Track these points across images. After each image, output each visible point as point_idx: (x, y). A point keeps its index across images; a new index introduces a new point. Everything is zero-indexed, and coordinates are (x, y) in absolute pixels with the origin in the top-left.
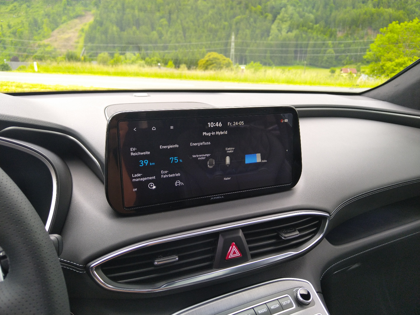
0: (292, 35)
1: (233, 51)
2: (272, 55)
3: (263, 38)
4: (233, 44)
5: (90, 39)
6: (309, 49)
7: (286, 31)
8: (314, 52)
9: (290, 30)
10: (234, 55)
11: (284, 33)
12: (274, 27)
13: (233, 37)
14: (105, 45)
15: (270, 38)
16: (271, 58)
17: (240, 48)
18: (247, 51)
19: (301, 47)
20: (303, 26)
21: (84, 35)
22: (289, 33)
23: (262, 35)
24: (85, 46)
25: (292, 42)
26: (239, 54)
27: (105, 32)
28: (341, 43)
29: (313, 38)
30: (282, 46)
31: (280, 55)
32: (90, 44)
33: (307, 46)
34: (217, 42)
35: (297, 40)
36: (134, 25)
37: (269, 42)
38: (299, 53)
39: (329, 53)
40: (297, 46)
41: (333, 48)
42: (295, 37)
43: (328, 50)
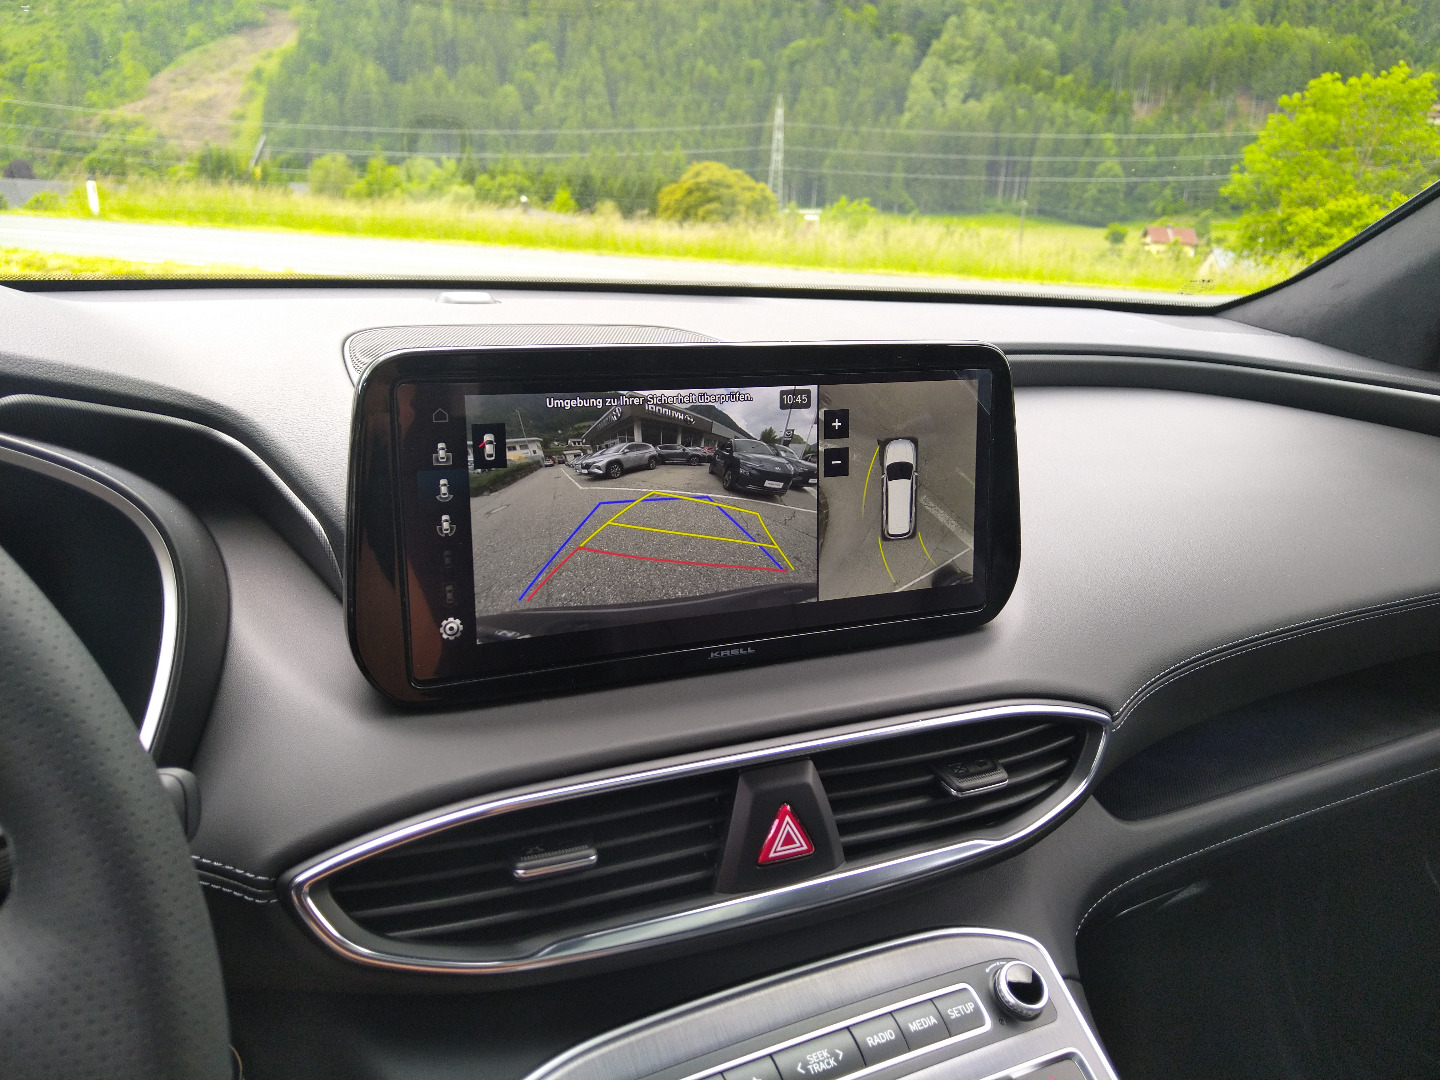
0: (979, 108)
1: (777, 159)
2: (912, 176)
3: (883, 119)
4: (779, 136)
5: (283, 105)
6: (1035, 159)
7: (961, 95)
8: (1052, 170)
9: (973, 93)
10: (781, 173)
11: (953, 102)
12: (919, 79)
13: (780, 112)
14: (337, 128)
15: (907, 116)
16: (908, 184)
17: (802, 149)
18: (827, 162)
19: (1010, 153)
20: (1018, 80)
21: (262, 91)
22: (972, 103)
23: (880, 108)
24: (266, 130)
25: (979, 134)
26: (797, 169)
27: (338, 85)
28: (1147, 142)
29: (1052, 122)
30: (946, 145)
31: (938, 177)
32: (283, 125)
33: (1031, 148)
34: (722, 126)
35: (997, 129)
36: (436, 60)
37: (903, 131)
38: (1003, 171)
39: (1104, 175)
40: (995, 147)
41: (1117, 155)
42: (990, 117)
43: (1099, 163)
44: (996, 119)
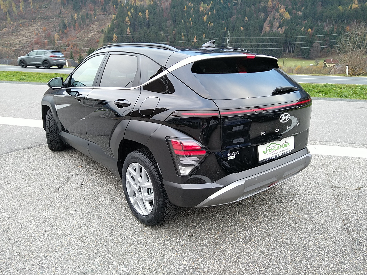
0: (281, 30)
1: (228, 46)
4: (228, 40)
6: (297, 43)
7: (277, 27)
8: (301, 45)
9: (280, 26)
11: (275, 29)
12: (266, 24)
13: (229, 34)
15: (262, 33)
16: (263, 51)
17: (235, 43)
18: (241, 46)
19: (290, 41)
21: (103, 36)
25: (282, 37)
27: (121, 33)
29: (301, 33)
32: (108, 43)
33: (295, 40)
34: (215, 38)
35: (286, 36)
36: (144, 26)
37: (261, 37)
38: (288, 46)
40: (286, 40)
41: (318, 41)
42: (284, 33)
43: (314, 43)
44: (286, 33)
